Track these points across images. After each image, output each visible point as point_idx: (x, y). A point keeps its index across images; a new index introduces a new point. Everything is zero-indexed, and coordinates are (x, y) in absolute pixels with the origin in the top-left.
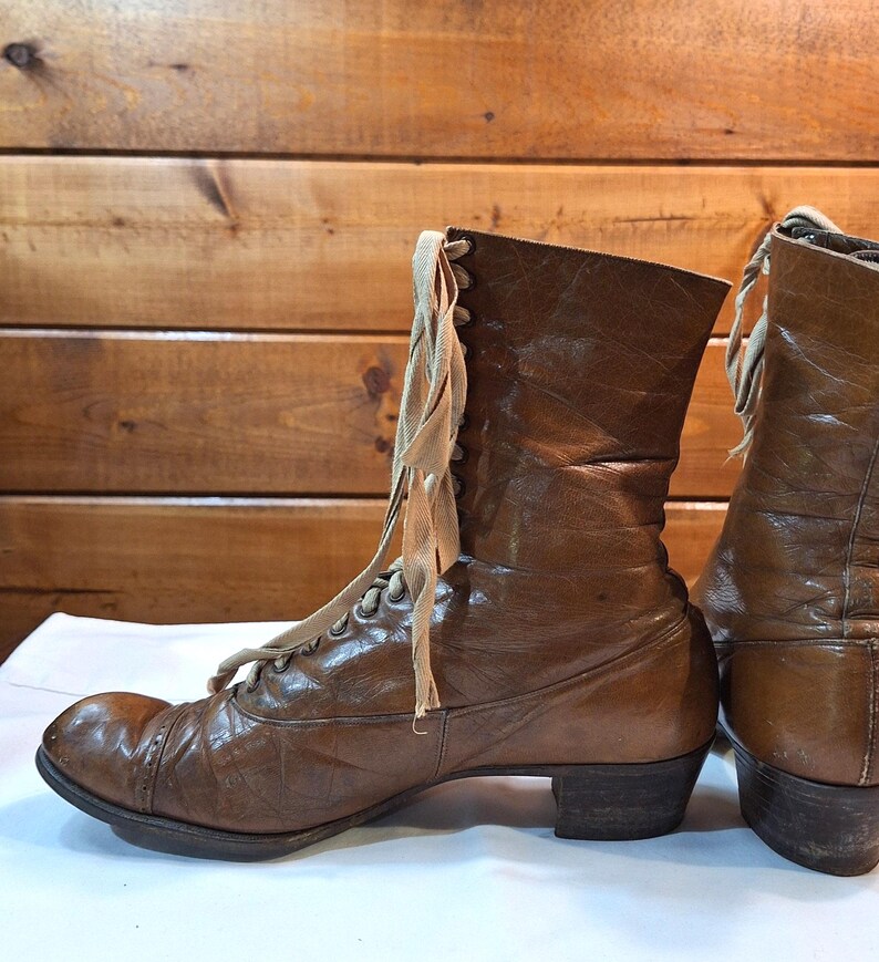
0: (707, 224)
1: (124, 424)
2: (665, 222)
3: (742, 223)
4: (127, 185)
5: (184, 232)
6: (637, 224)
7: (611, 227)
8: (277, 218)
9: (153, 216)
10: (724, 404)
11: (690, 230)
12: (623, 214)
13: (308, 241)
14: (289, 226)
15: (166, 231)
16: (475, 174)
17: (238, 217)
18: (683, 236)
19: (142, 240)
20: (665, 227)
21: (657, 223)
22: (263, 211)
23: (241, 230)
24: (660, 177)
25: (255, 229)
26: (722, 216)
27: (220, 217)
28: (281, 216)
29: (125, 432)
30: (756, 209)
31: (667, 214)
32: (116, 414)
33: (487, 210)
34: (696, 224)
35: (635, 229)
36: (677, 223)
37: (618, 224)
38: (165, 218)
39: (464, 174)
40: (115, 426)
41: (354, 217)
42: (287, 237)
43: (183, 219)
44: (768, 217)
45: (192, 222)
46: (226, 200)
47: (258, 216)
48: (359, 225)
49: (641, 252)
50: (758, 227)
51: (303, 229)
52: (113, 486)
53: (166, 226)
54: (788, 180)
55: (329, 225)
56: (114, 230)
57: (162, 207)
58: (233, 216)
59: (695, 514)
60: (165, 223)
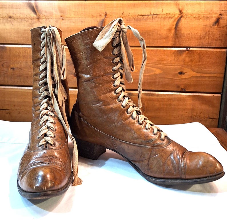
0: (163, 16)
1: (12, 68)
2: (152, 16)
3: (173, 16)
4: (12, 8)
5: (26, 20)
6: (144, 16)
7: (137, 17)
8: (49, 16)
9: (18, 15)
10: (167, 65)
11: (159, 18)
12: (140, 14)
13: (57, 22)
14: (52, 18)
15: (22, 19)
16: (100, 3)
17: (39, 16)
18: (157, 19)
19: (16, 22)
20: (152, 17)
21: (150, 16)
22: (46, 14)
23: (40, 19)
24: (151, 3)
25: (43, 19)
26: (168, 14)
27: (35, 16)
28: (50, 15)
29: (12, 70)
30: (177, 12)
31: (152, 14)
32: (10, 65)
33: (103, 13)
34: (160, 16)
35: (143, 18)
36: (155, 16)
37: (139, 16)
38: (21, 16)
39: (97, 3)
40: (9, 69)
41: (69, 15)
42: (52, 21)
43: (26, 16)
44: (181, 14)
45: (28, 17)
46: (36, 11)
47: (45, 15)
48: (70, 17)
49: (145, 24)
50: (178, 17)
51: (55, 18)
52: (9, 84)
53: (22, 18)
54: (187, 4)
55: (62, 18)
56: (9, 19)
57: (21, 13)
58: (38, 15)
59: (158, 95)
60: (21, 17)
